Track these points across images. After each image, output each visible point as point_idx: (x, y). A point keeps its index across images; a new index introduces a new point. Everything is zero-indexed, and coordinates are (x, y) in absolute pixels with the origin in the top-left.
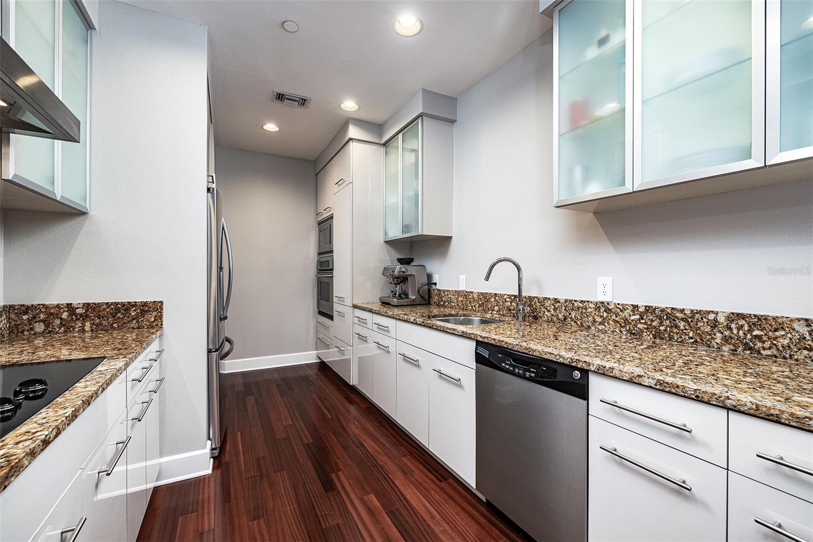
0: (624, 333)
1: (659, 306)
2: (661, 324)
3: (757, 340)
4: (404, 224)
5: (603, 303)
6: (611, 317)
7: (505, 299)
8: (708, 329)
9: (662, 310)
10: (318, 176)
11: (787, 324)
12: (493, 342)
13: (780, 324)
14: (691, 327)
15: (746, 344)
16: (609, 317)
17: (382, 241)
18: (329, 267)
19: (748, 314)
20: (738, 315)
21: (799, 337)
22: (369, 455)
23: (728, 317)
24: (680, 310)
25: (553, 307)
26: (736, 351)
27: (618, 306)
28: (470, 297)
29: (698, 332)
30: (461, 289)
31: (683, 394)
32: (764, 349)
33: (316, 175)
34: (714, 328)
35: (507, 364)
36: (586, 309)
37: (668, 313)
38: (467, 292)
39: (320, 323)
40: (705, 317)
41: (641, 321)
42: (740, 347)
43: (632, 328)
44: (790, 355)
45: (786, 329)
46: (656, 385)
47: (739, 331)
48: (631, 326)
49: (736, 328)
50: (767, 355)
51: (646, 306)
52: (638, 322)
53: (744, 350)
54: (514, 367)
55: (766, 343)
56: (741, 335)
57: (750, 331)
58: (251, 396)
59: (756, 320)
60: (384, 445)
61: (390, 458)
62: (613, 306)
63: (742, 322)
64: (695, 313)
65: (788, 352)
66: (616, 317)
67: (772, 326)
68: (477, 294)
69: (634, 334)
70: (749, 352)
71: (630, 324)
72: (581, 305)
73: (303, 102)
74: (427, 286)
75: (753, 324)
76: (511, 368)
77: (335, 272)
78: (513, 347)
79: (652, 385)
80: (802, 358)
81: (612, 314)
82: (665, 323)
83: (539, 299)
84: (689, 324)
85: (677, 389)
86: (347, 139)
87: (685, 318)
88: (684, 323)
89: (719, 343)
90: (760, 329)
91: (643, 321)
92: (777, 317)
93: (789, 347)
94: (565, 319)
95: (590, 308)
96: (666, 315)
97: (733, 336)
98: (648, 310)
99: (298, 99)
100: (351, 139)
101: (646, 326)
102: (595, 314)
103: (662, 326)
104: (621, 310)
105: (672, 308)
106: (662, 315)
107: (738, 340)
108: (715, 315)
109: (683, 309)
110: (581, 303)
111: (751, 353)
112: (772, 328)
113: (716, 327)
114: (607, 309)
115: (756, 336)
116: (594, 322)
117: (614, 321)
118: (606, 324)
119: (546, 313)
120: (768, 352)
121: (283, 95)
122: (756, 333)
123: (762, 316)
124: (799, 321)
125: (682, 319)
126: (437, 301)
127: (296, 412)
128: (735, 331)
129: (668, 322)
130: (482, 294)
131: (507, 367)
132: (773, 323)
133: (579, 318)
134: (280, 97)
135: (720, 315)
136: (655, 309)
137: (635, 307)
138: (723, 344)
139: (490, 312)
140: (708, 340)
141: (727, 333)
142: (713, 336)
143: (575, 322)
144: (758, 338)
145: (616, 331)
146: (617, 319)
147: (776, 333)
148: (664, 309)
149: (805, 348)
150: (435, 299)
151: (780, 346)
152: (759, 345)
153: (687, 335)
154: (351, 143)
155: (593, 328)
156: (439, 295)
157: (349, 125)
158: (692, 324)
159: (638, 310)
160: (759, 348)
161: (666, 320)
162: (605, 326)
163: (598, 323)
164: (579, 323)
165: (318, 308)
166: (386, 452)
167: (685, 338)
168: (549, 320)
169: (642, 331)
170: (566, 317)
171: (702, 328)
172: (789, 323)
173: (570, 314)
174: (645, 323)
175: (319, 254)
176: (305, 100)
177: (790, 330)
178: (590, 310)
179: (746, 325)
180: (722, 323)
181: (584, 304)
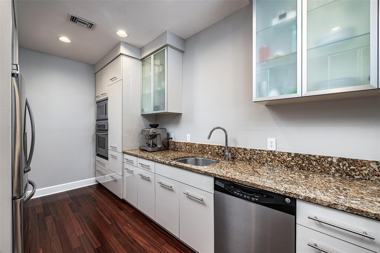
0: (283, 167)
1: (302, 153)
2: (303, 163)
3: (353, 171)
4: (155, 106)
5: (272, 151)
6: (276, 158)
7: (215, 148)
8: (328, 165)
9: (304, 156)
10: (97, 74)
11: (367, 163)
12: (227, 179)
13: (364, 164)
14: (319, 165)
15: (347, 173)
16: (275, 159)
17: (140, 114)
18: (105, 128)
19: (348, 159)
20: (343, 159)
21: (373, 170)
22: (142, 249)
23: (338, 160)
24: (313, 156)
25: (243, 153)
26: (342, 176)
27: (280, 153)
28: (194, 146)
29: (323, 167)
30: (188, 142)
31: (366, 216)
32: (356, 175)
33: (95, 74)
34: (331, 165)
35: (238, 192)
36: (262, 154)
37: (307, 157)
38: (192, 143)
39: (98, 161)
40: (326, 160)
41: (293, 161)
42: (344, 174)
43: (288, 164)
44: (368, 178)
45: (367, 166)
46: (347, 210)
47: (343, 167)
48: (287, 163)
49: (342, 165)
50: (357, 178)
51: (295, 154)
52: (291, 161)
53: (346, 176)
54: (243, 194)
55: (357, 173)
56: (345, 169)
57: (349, 167)
58: (49, 216)
59: (352, 161)
60: (150, 239)
61: (155, 248)
62: (277, 153)
63: (345, 162)
64: (321, 158)
65: (368, 177)
66: (279, 158)
67: (360, 164)
68: (198, 145)
69: (288, 167)
70: (349, 177)
71: (287, 162)
72: (259, 152)
73: (91, 26)
74: (167, 140)
75: (351, 163)
76: (241, 195)
77: (109, 132)
78: (243, 182)
79: (344, 210)
80: (374, 180)
81: (276, 157)
82: (305, 162)
83: (235, 148)
84: (318, 163)
85: (362, 213)
86: (119, 53)
87: (316, 160)
88: (316, 162)
89: (333, 172)
90: (354, 166)
91: (294, 161)
92: (362, 160)
93: (368, 174)
94: (250, 159)
95: (264, 153)
96: (306, 158)
97: (341, 169)
98: (296, 156)
99: (87, 23)
100: (121, 54)
101: (295, 164)
102: (267, 157)
103: (304, 163)
104: (281, 155)
105: (309, 155)
106: (304, 158)
107: (343, 171)
108: (331, 159)
109: (315, 155)
110: (259, 151)
111: (350, 177)
112: (360, 165)
113: (332, 164)
114: (274, 155)
115: (352, 169)
116: (267, 161)
117: (278, 160)
118: (273, 162)
119: (239, 156)
120: (358, 177)
121: (76, 18)
122: (352, 168)
123: (355, 160)
124: (373, 162)
125: (314, 160)
126: (173, 148)
127: (85, 224)
128: (342, 167)
129: (307, 162)
130: (201, 145)
131: (238, 194)
132: (360, 163)
133: (258, 158)
134: (74, 19)
135: (334, 159)
136: (300, 155)
137: (289, 154)
138: (335, 173)
139: (206, 154)
140: (328, 171)
141: (337, 168)
142: (330, 169)
143: (256, 161)
144: (353, 170)
145: (279, 166)
146: (279, 160)
147: (362, 168)
148: (305, 155)
149: (376, 175)
150: (172, 147)
151: (364, 174)
152: (354, 173)
153: (317, 168)
154: (122, 56)
155: (266, 164)
156: (174, 145)
157: (120, 45)
158: (319, 163)
159: (291, 155)
160: (353, 175)
161: (306, 161)
162: (273, 163)
163: (269, 162)
164: (258, 161)
165: (96, 152)
166: (152, 244)
167: (316, 170)
168: (241, 159)
169: (293, 166)
170: (250, 158)
171: (324, 165)
172: (368, 163)
173: (253, 157)
174: (295, 162)
175: (97, 120)
176: (92, 24)
177: (368, 167)
178: (264, 155)
179: (347, 164)
180: (335, 163)
181: (261, 152)
